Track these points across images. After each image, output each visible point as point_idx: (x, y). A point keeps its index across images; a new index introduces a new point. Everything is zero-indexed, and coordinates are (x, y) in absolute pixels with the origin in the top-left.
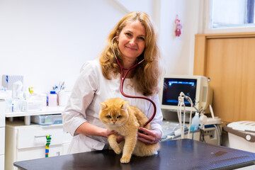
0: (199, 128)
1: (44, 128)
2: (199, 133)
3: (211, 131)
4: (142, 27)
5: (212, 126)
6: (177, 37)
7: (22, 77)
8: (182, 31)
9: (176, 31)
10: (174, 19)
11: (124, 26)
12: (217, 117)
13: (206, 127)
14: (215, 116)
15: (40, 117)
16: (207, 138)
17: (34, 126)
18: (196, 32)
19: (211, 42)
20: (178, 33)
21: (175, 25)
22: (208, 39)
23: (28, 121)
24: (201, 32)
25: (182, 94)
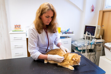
2: (94, 45)
5: (100, 43)
6: (92, 12)
8: (94, 9)
9: (92, 10)
10: (92, 5)
12: (103, 40)
13: (96, 43)
14: (102, 39)
16: (97, 47)
18: (100, 10)
20: (93, 10)
21: (92, 8)
22: (104, 12)
24: (102, 10)
25: (87, 32)
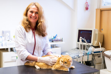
0: (91, 53)
1: (16, 53)
2: (91, 55)
3: (99, 54)
4: (36, 8)
5: (99, 52)
6: (87, 11)
7: (10, 31)
8: (89, 7)
9: (86, 8)
10: (85, 2)
11: (29, 9)
13: (94, 52)
14: (102, 47)
15: (14, 48)
16: (96, 58)
17: (12, 52)
18: (96, 8)
19: (103, 12)
20: (87, 9)
21: (86, 5)
22: (101, 11)
23: (9, 50)
24: (99, 8)
